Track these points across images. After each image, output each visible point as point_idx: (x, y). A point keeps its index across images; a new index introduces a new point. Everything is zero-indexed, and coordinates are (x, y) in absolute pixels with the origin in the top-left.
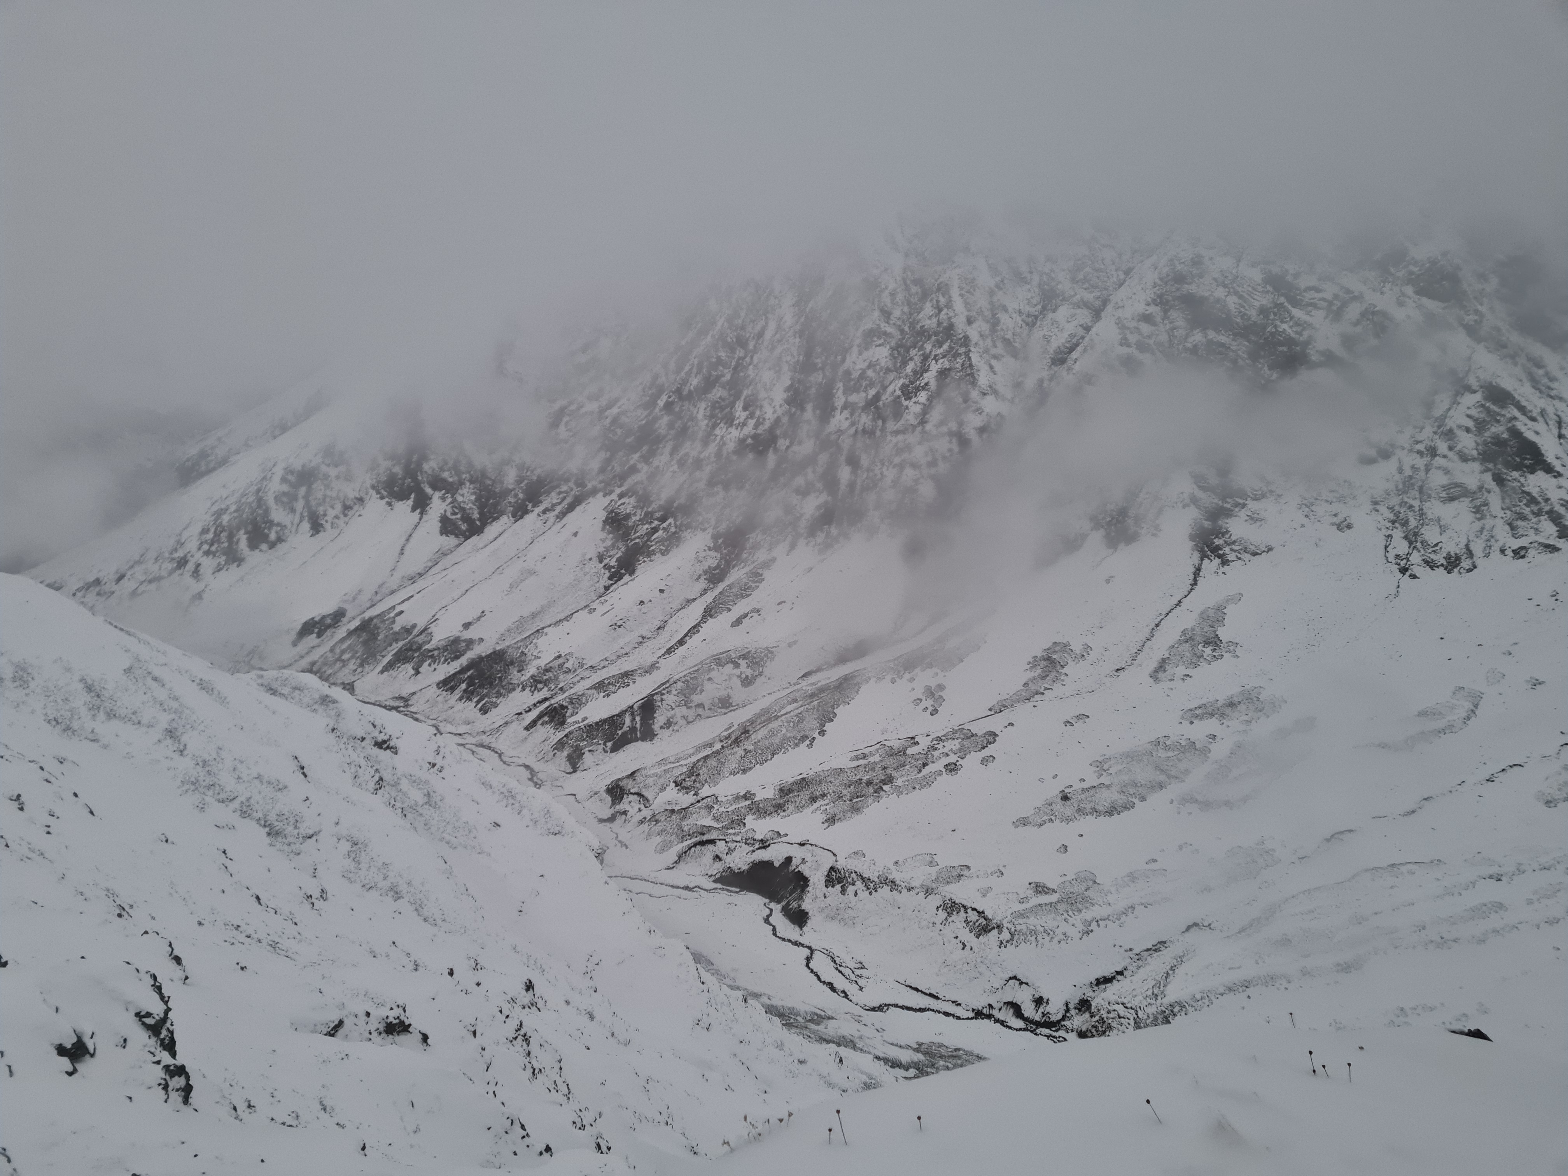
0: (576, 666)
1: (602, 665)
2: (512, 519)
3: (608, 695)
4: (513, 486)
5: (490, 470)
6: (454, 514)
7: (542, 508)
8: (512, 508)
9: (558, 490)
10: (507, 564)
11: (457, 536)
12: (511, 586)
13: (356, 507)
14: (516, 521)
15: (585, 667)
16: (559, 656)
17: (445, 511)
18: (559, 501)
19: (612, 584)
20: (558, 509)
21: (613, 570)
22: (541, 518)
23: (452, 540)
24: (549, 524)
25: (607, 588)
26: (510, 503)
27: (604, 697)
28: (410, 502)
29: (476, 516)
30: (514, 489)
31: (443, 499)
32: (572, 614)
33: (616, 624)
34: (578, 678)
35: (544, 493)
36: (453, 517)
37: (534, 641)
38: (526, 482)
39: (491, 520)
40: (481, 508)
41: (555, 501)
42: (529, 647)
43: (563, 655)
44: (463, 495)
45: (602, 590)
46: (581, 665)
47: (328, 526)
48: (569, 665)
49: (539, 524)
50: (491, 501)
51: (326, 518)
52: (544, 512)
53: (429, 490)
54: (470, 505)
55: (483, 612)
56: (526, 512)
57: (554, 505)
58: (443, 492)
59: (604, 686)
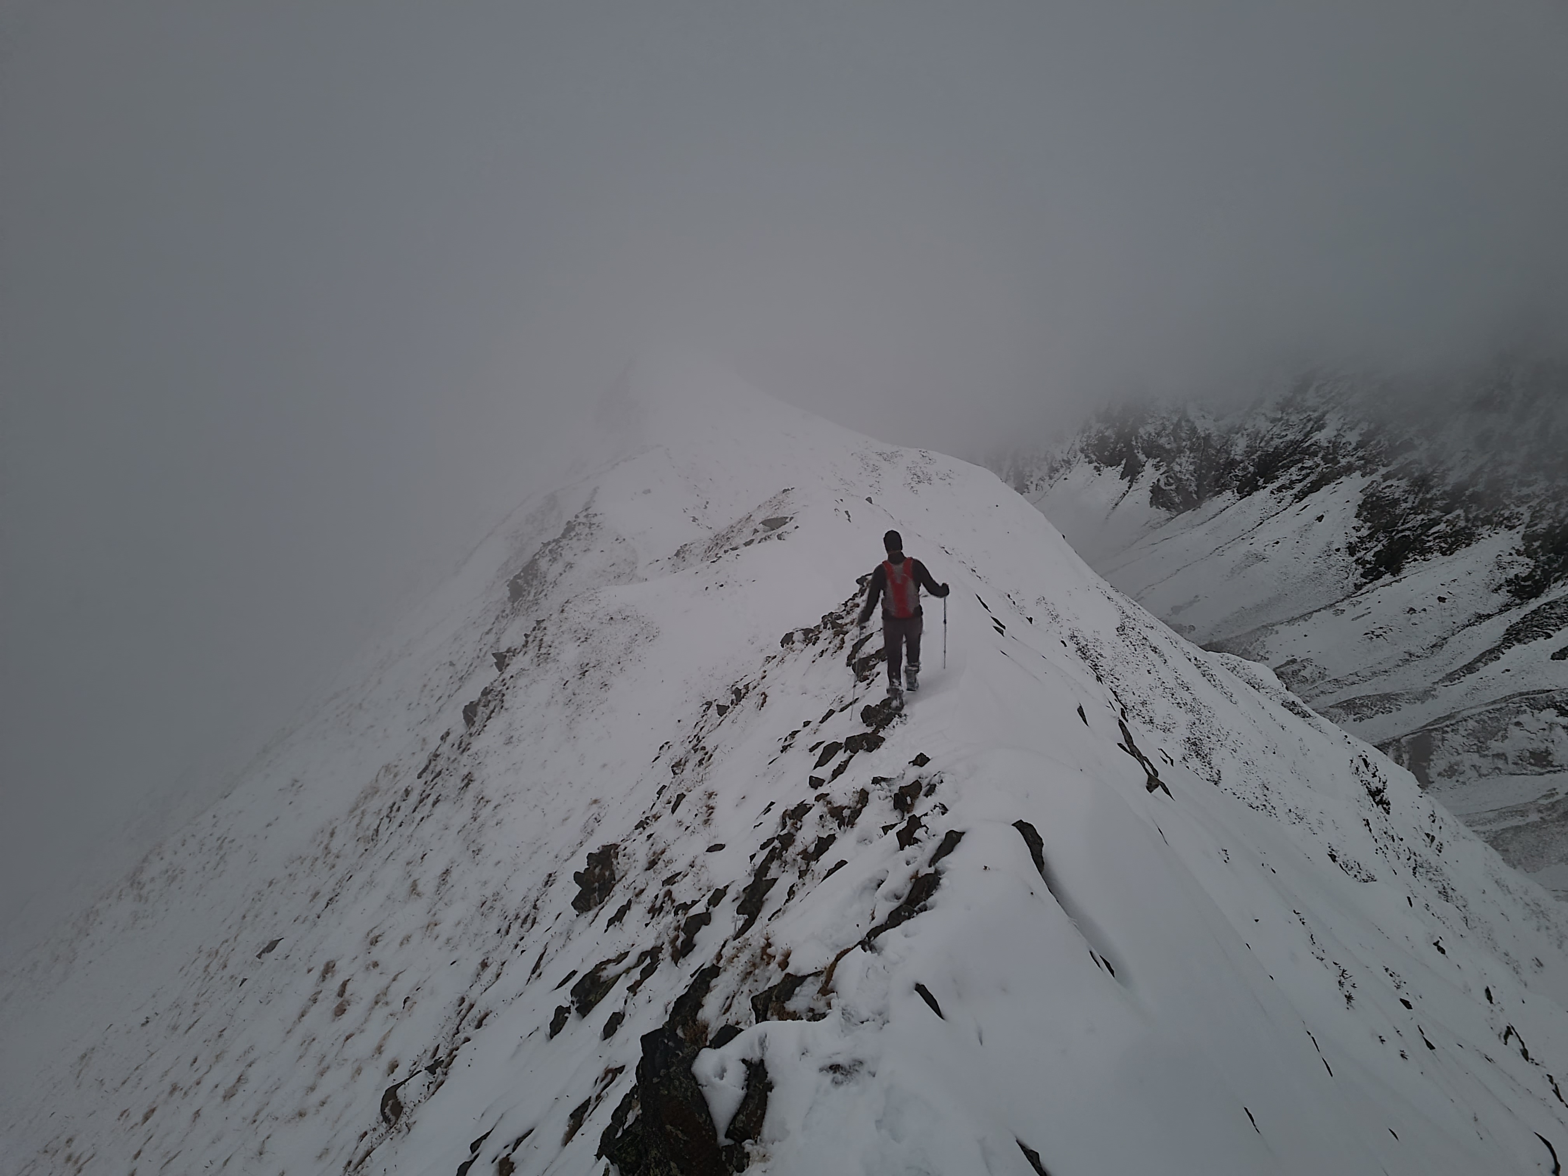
0: (1316, 675)
1: (1350, 681)
2: (1238, 496)
3: (1361, 719)
4: (1241, 457)
5: (1216, 438)
6: (1171, 485)
7: (1277, 484)
8: (1238, 483)
9: (1300, 465)
10: (1228, 545)
11: (1168, 509)
12: (1233, 571)
13: (1062, 471)
14: (1241, 498)
15: (1327, 679)
16: (1294, 661)
17: (1158, 480)
18: (1301, 477)
19: (1366, 583)
20: (1298, 487)
21: (1368, 566)
22: (1275, 496)
23: (1163, 513)
24: (1284, 504)
25: (1358, 587)
26: (1236, 476)
27: (1355, 720)
28: (1120, 468)
29: (1193, 488)
30: (1242, 462)
31: (1157, 467)
32: (1311, 613)
33: (1373, 632)
34: (1317, 691)
35: (1282, 467)
36: (1168, 488)
37: (1261, 639)
38: (1259, 453)
39: (1211, 494)
40: (1200, 480)
41: (1294, 477)
42: (1255, 644)
43: (1299, 660)
44: (1180, 465)
45: (1352, 589)
46: (1321, 675)
47: (1032, 487)
48: (1305, 673)
49: (1272, 502)
50: (1213, 473)
51: (1032, 479)
52: (1279, 489)
53: (1142, 457)
54: (1188, 476)
55: (1197, 597)
56: (1257, 488)
57: (1292, 482)
58: (1158, 459)
59: (1354, 708)
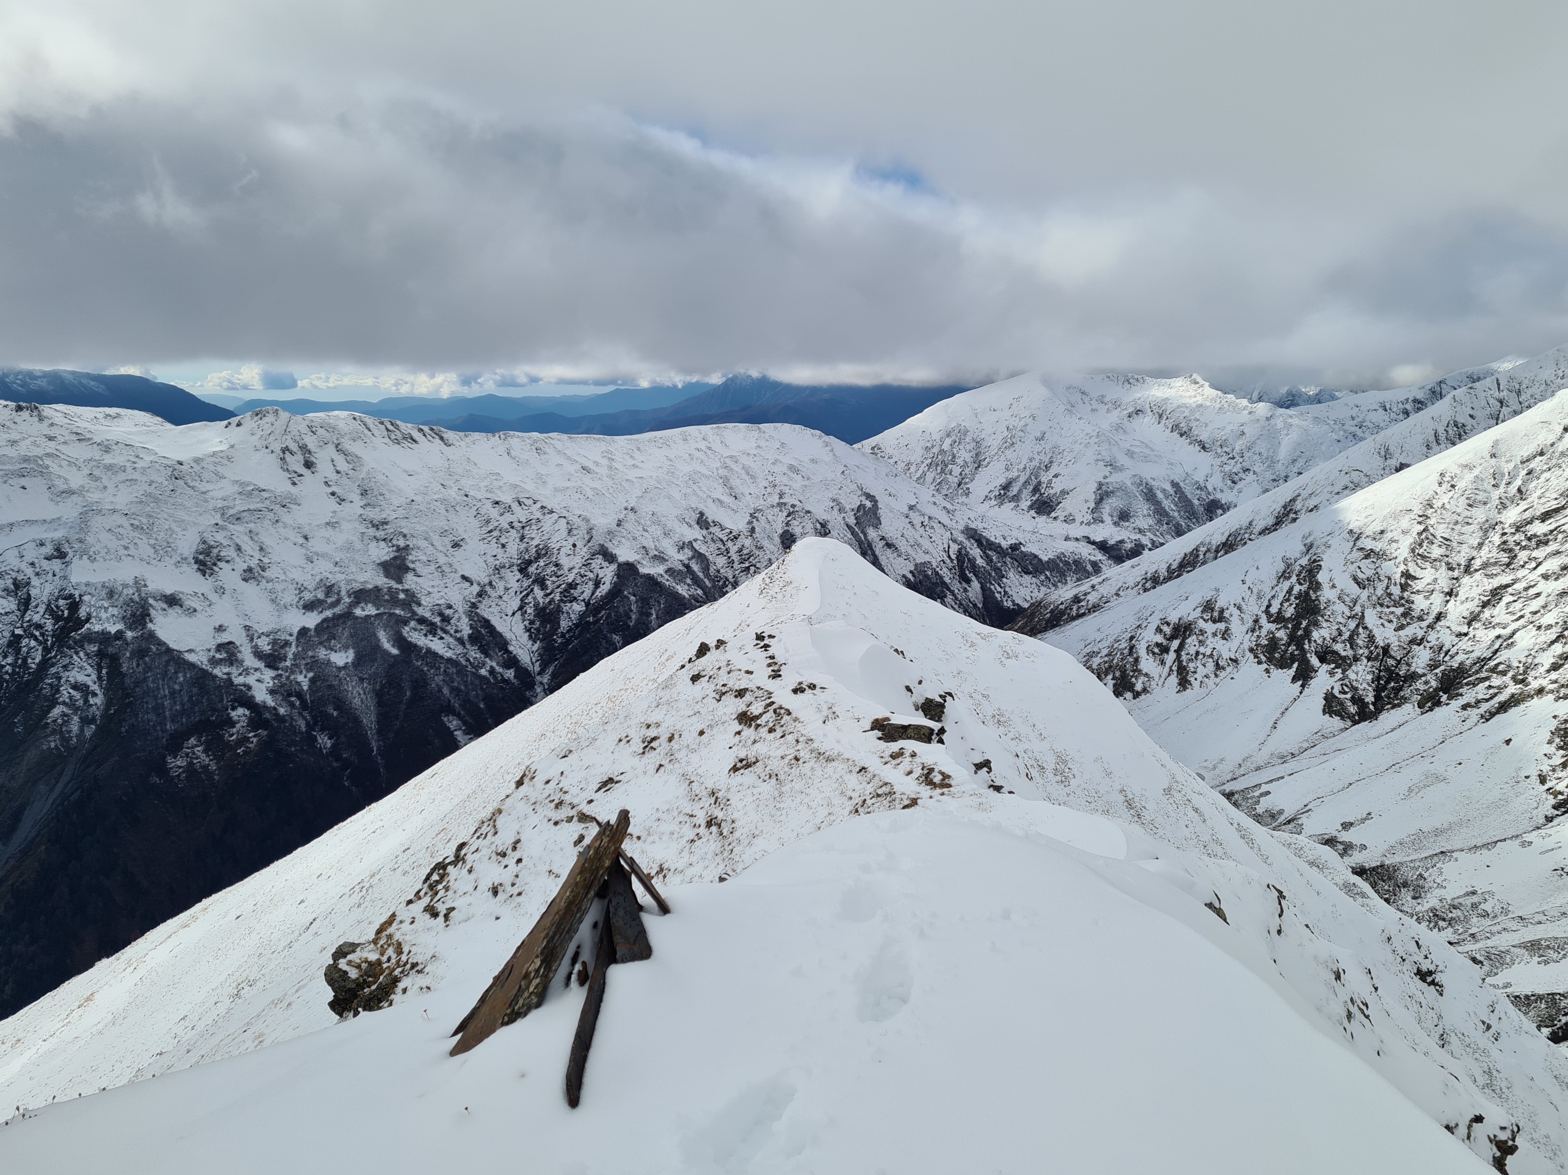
0: (1498, 910)
1: (1536, 920)
2: (1418, 711)
3: (1546, 963)
4: (1424, 671)
5: (1395, 649)
6: (1345, 693)
7: (1462, 701)
8: (1419, 697)
9: (1487, 683)
10: (1407, 762)
11: (1343, 718)
12: (1410, 790)
13: (1229, 669)
14: (1422, 713)
15: (1510, 916)
16: (1474, 893)
17: (1332, 688)
18: (1488, 696)
19: (1557, 815)
20: (1485, 707)
21: (1560, 797)
22: (1459, 714)
23: (1336, 722)
24: (1469, 723)
25: (1549, 819)
26: (1418, 690)
27: (1539, 963)
28: (1292, 672)
29: (1370, 698)
30: (1424, 675)
31: (1332, 673)
32: (1496, 842)
33: (1563, 869)
34: (1499, 928)
35: (1467, 684)
36: (1342, 696)
37: (1438, 865)
38: (1442, 668)
39: (1389, 706)
40: (1378, 691)
41: (1480, 696)
42: (1431, 870)
43: (1479, 892)
44: (1357, 673)
45: (1542, 820)
46: (1505, 911)
47: (1196, 684)
48: (1487, 907)
49: (1456, 720)
50: (1392, 684)
51: (1196, 676)
52: (1465, 707)
53: (1314, 661)
54: (1365, 685)
55: (1369, 814)
56: (1438, 703)
57: (1478, 702)
58: (1333, 666)
59: (1539, 949)
